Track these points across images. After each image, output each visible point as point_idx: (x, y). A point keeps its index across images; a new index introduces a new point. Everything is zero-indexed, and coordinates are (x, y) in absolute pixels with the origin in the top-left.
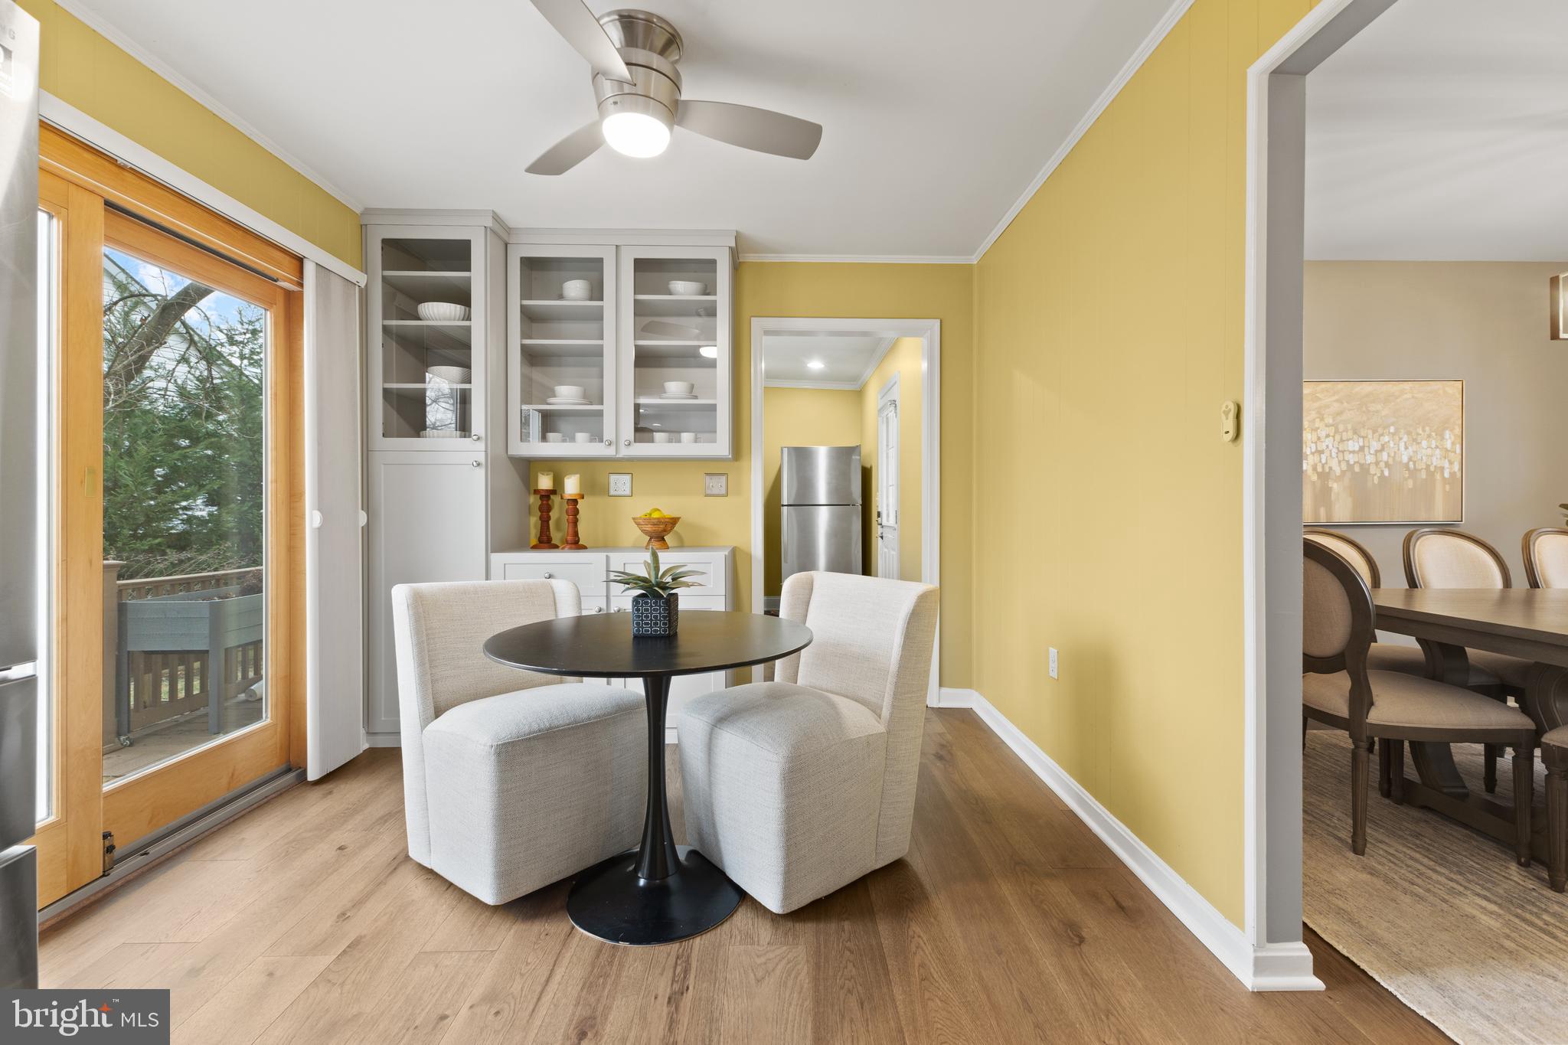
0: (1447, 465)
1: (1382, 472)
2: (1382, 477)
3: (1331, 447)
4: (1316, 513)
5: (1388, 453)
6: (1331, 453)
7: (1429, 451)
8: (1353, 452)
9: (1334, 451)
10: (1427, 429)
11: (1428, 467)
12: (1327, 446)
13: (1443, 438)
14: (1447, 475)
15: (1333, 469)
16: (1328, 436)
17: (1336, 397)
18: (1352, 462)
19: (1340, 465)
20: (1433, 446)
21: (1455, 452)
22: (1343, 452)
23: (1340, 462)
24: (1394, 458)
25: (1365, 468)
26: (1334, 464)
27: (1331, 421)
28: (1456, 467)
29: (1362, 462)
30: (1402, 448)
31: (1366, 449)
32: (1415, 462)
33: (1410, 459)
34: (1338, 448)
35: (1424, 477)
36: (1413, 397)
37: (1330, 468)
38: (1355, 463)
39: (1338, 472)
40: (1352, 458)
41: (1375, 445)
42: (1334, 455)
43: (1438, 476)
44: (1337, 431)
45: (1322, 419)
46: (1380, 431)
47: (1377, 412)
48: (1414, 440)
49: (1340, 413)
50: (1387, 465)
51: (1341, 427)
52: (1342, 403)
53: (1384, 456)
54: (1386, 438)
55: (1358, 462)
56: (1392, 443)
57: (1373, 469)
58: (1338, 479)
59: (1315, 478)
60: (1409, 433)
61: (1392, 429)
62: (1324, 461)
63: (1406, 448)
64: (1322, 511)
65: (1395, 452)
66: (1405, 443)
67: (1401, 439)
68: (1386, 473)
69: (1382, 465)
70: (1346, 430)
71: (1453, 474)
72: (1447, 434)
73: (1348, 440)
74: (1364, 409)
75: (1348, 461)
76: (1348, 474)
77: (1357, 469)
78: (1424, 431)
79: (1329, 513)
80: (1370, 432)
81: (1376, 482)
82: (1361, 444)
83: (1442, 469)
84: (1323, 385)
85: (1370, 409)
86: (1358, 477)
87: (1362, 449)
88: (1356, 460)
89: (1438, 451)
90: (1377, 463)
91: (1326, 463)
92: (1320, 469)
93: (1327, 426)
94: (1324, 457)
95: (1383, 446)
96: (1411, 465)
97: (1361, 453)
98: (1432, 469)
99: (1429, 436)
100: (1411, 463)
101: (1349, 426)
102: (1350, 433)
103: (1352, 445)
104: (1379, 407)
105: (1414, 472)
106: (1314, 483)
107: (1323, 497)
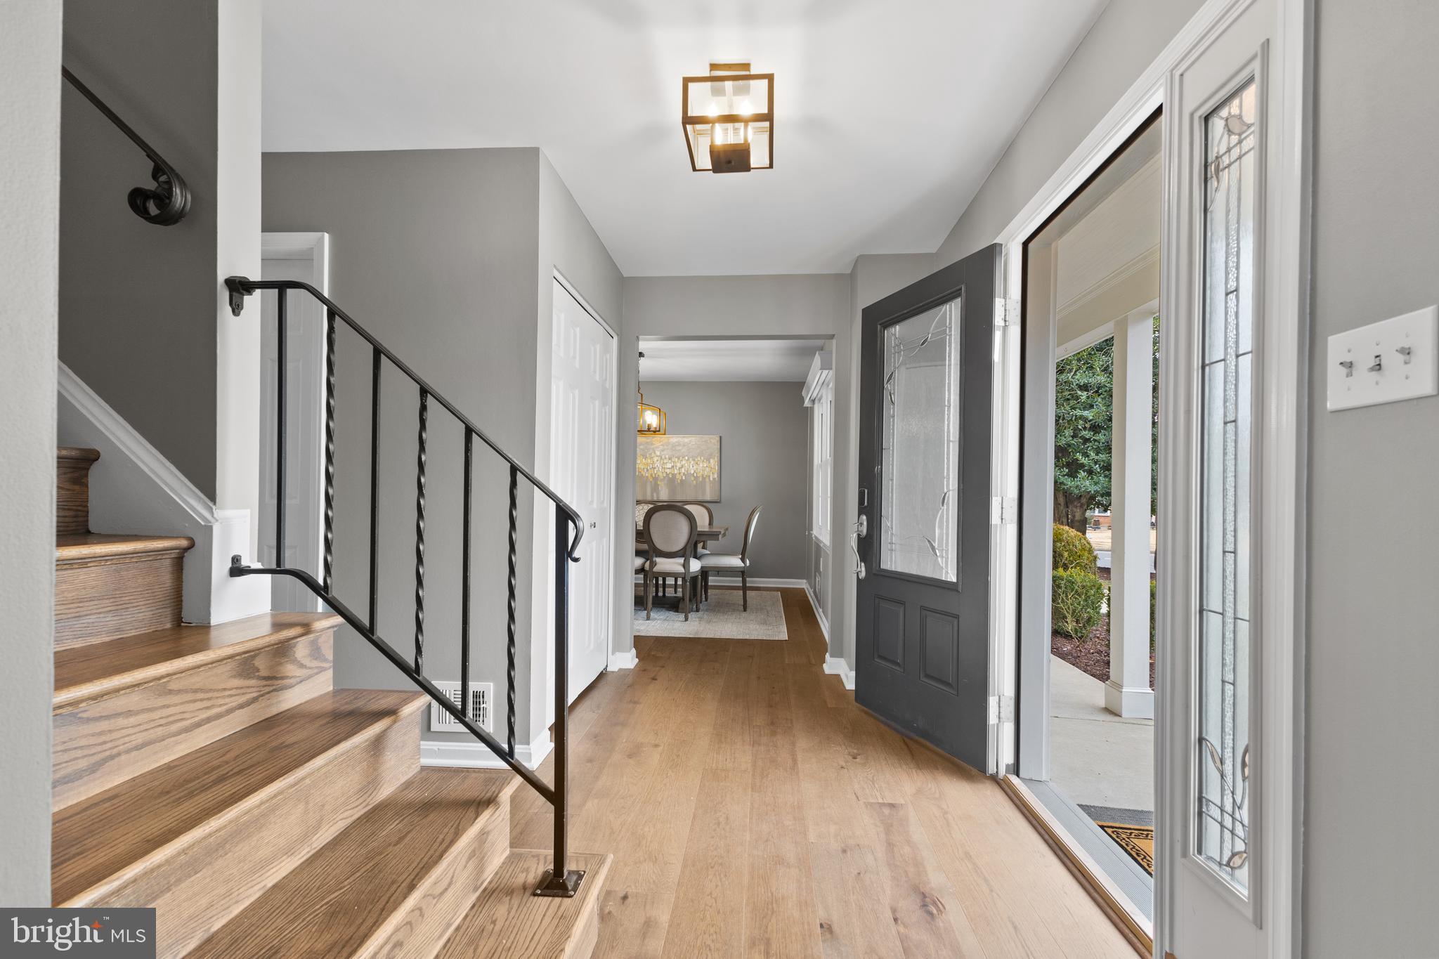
0: (711, 475)
1: (682, 477)
2: (682, 480)
3: (659, 466)
4: (652, 496)
5: (685, 469)
6: (659, 469)
7: (704, 468)
8: (669, 468)
11: (703, 475)
12: (657, 466)
13: (709, 463)
14: (711, 479)
15: (660, 476)
16: (657, 461)
17: (661, 443)
18: (668, 473)
20: (706, 466)
21: (716, 468)
22: (665, 468)
23: (663, 473)
24: (687, 471)
25: (674, 475)
26: (661, 474)
28: (716, 476)
29: (673, 472)
30: (691, 467)
31: (675, 467)
32: (697, 473)
33: (695, 472)
34: (662, 466)
35: (701, 480)
36: (696, 444)
39: (662, 478)
40: (668, 471)
41: (679, 465)
43: (707, 480)
44: (661, 459)
45: (655, 453)
46: (681, 459)
48: (696, 463)
49: (663, 451)
50: (684, 474)
51: (663, 457)
52: (664, 446)
53: (683, 470)
54: (684, 462)
55: (671, 473)
57: (678, 477)
58: (662, 480)
59: (651, 480)
60: (694, 460)
61: (686, 458)
63: (693, 467)
64: (655, 495)
65: (688, 468)
66: (692, 464)
67: (690, 462)
68: (684, 478)
69: (682, 474)
70: (666, 458)
71: (714, 479)
72: (712, 461)
73: (667, 463)
74: (674, 449)
75: (666, 473)
76: (667, 478)
77: (670, 476)
78: (701, 459)
79: (658, 494)
80: (677, 459)
81: (679, 481)
82: (673, 465)
83: (709, 476)
85: (676, 449)
86: (671, 480)
87: (673, 467)
89: (707, 469)
90: (680, 473)
91: (657, 473)
94: (655, 470)
95: (682, 465)
96: (695, 475)
97: (672, 469)
98: (705, 476)
99: (705, 461)
101: (667, 456)
103: (669, 465)
104: (680, 448)
105: (696, 478)
106: (651, 482)
107: (655, 488)
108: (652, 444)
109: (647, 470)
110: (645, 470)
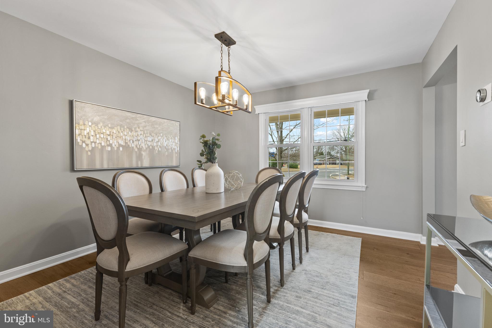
0: (176, 148)
1: (159, 149)
2: (159, 151)
3: (142, 138)
4: (137, 163)
5: (160, 143)
6: (142, 141)
7: (172, 143)
8: (149, 141)
9: (143, 140)
10: (171, 136)
11: (171, 148)
12: (141, 138)
13: (175, 139)
14: (176, 151)
15: (143, 147)
16: (141, 134)
17: (144, 121)
18: (149, 145)
19: (145, 146)
20: (173, 142)
21: (178, 144)
22: (146, 141)
23: (145, 144)
24: (162, 144)
25: (153, 147)
26: (143, 145)
27: (142, 129)
28: (179, 149)
29: (153, 145)
31: (154, 141)
32: (168, 146)
33: (167, 145)
34: (145, 139)
35: (170, 151)
36: (167, 125)
37: (142, 147)
38: (150, 145)
39: (145, 149)
40: (149, 144)
41: (156, 140)
42: (143, 142)
43: (174, 152)
44: (144, 133)
46: (158, 134)
47: (157, 128)
48: (168, 139)
49: (145, 127)
50: (160, 147)
51: (146, 132)
52: (146, 123)
54: (160, 138)
55: (151, 145)
56: (161, 139)
57: (156, 148)
58: (145, 151)
59: (136, 150)
60: (166, 137)
61: (161, 135)
62: (140, 144)
63: (166, 141)
64: (139, 163)
65: (162, 143)
66: (165, 140)
67: (164, 138)
68: (160, 150)
69: (159, 146)
70: (147, 133)
71: (178, 151)
73: (148, 137)
74: (153, 126)
75: (148, 145)
76: (148, 149)
77: (151, 147)
78: (170, 136)
80: (155, 135)
81: (157, 152)
82: (152, 139)
83: (175, 149)
84: (139, 115)
85: (155, 126)
86: (151, 150)
87: (152, 140)
88: (151, 144)
89: (174, 143)
90: (157, 146)
91: (141, 145)
92: (138, 147)
93: (141, 130)
94: (140, 142)
95: (159, 140)
96: (167, 148)
97: (152, 142)
98: (172, 149)
99: (172, 138)
100: (167, 147)
102: (149, 134)
103: (150, 139)
104: (157, 126)
105: (168, 150)
106: (136, 152)
107: (140, 157)
108: (137, 120)
109: (133, 142)
110: (131, 141)
